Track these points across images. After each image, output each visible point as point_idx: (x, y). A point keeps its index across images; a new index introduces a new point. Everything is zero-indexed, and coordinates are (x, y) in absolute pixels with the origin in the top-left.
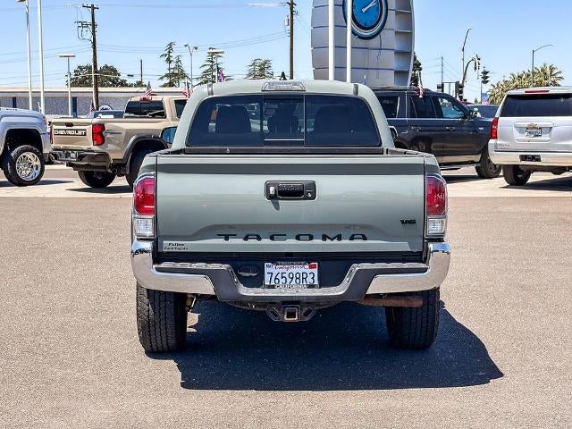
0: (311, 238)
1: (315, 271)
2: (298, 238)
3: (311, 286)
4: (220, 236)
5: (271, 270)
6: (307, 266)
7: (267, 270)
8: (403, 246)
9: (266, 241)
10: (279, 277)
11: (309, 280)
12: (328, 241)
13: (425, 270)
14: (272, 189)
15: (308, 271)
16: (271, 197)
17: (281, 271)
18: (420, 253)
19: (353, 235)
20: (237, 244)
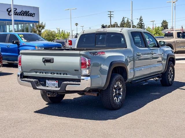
0: (54, 74)
1: (57, 83)
2: (51, 73)
3: (56, 87)
4: (35, 72)
6: (55, 82)
7: (47, 82)
9: (44, 74)
10: (49, 84)
11: (56, 86)
12: (58, 75)
13: (80, 84)
14: (44, 60)
15: (56, 83)
16: (44, 62)
17: (50, 82)
19: (64, 73)
20: (38, 74)
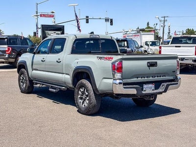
0: (155, 77)
1: (154, 86)
2: (152, 77)
4: (136, 77)
5: (145, 86)
8: (172, 78)
11: (153, 89)
12: (158, 78)
14: (148, 64)
16: (148, 66)
18: (174, 80)
20: (139, 80)
